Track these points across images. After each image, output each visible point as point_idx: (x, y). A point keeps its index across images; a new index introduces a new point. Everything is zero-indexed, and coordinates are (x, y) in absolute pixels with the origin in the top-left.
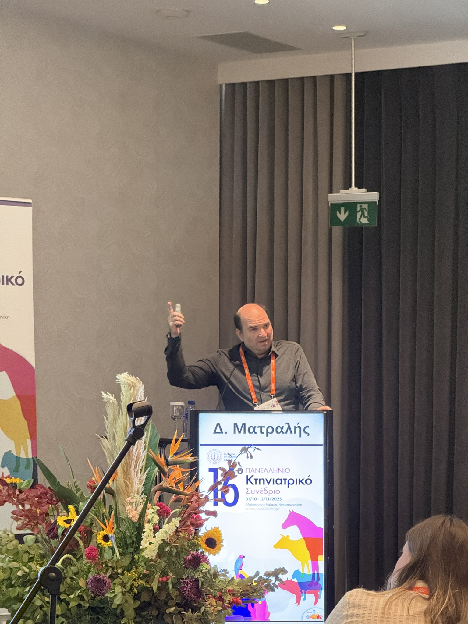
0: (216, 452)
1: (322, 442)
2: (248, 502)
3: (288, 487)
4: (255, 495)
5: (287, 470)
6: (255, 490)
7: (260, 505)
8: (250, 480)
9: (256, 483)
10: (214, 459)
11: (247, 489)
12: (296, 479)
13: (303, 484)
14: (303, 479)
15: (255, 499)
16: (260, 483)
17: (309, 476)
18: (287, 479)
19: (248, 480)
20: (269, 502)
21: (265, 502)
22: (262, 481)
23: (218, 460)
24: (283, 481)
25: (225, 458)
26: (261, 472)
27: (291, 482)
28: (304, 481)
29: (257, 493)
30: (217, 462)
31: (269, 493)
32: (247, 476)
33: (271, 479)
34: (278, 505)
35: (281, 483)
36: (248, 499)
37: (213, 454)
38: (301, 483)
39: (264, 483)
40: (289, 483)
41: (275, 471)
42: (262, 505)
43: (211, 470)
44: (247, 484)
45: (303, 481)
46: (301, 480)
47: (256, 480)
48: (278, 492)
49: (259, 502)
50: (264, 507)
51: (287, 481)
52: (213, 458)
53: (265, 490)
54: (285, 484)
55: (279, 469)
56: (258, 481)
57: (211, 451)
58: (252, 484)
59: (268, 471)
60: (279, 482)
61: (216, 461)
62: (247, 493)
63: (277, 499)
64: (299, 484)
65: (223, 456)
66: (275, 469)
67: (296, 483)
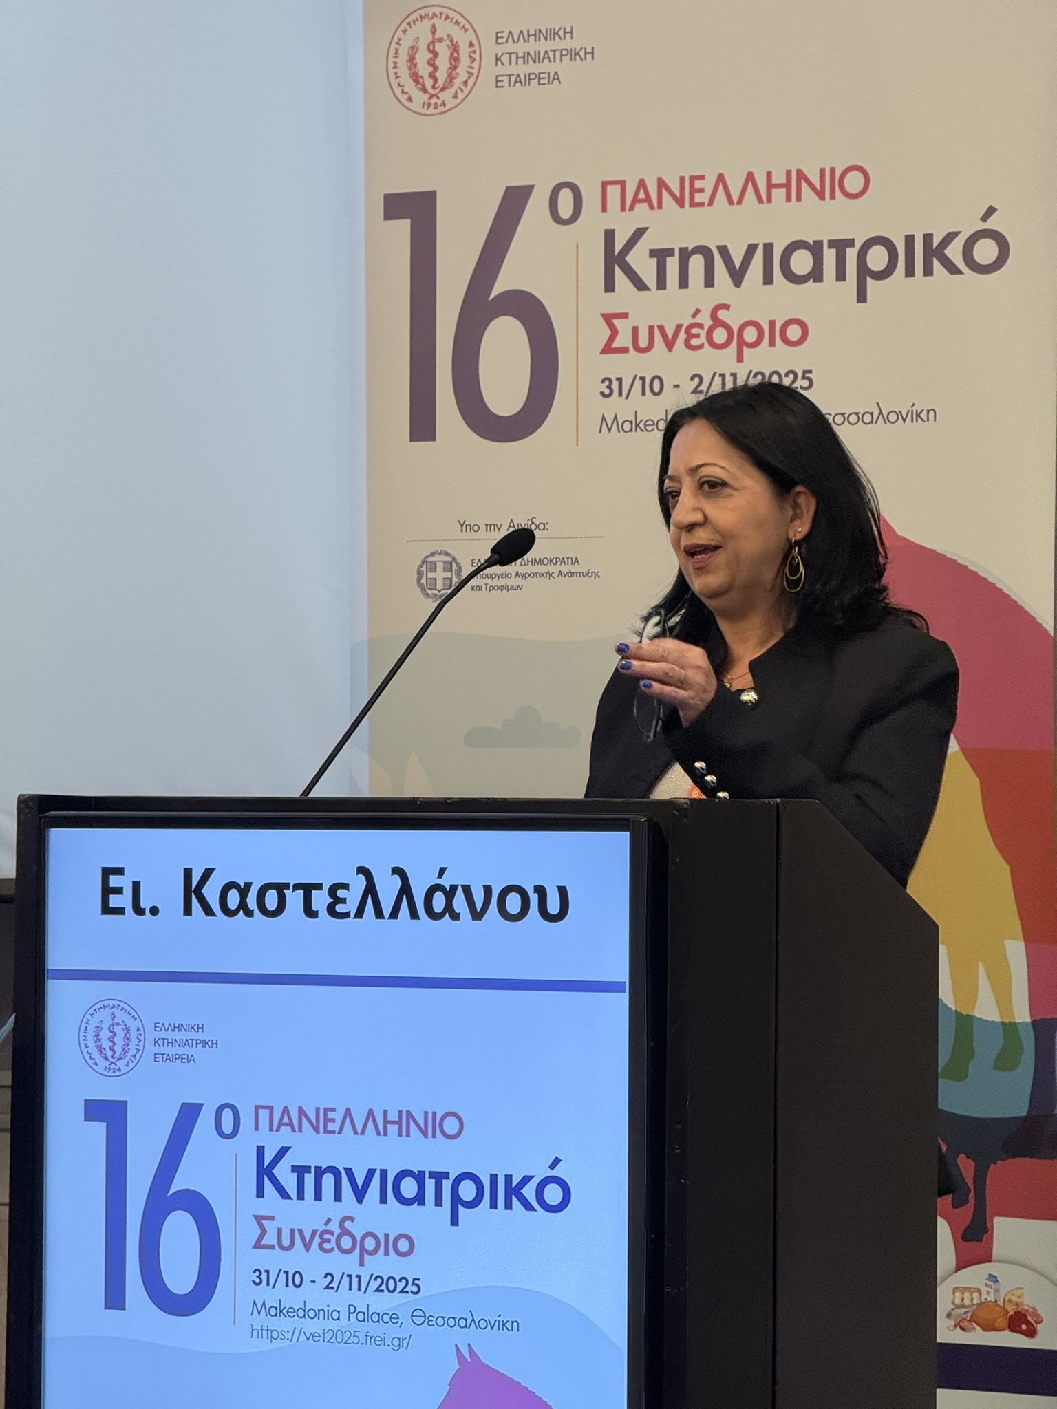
0: (120, 1016)
1: (618, 967)
2: (264, 1294)
3: (455, 1221)
4: (295, 1260)
5: (451, 1126)
6: (296, 1228)
7: (317, 1315)
8: (273, 1171)
9: (301, 1196)
10: (109, 1053)
11: (259, 1219)
12: (494, 1178)
13: (528, 1206)
14: (526, 1180)
15: (297, 1276)
16: (318, 1196)
17: (556, 1161)
18: (446, 1175)
19: (265, 1172)
20: (360, 1300)
21: (342, 1299)
22: (328, 1180)
23: (129, 1055)
24: (430, 1184)
25: (157, 1049)
26: (324, 1133)
27: (467, 1191)
28: (529, 1192)
29: (307, 1246)
30: (124, 1070)
31: (363, 1250)
32: (260, 1151)
33: (371, 1173)
34: (405, 1318)
35: (420, 1199)
36: (264, 1276)
37: (105, 1026)
38: (514, 1199)
39: (338, 1197)
40: (456, 1200)
41: (393, 1129)
42: (328, 1315)
43: (95, 1110)
44: (260, 1193)
45: (522, 1191)
46: (515, 1183)
47: (300, 1171)
48: (403, 1245)
49: (313, 1295)
50: (334, 1325)
51: (447, 1185)
52: (106, 1044)
53: (345, 1232)
54: (438, 1202)
55: (409, 1114)
56: (309, 1179)
57: (94, 1010)
58: (284, 1195)
59: (359, 1129)
60: (409, 1188)
61: (121, 1064)
62: (258, 1245)
63: (401, 1285)
64: (508, 1206)
65: (151, 1035)
66: (393, 1116)
67: (494, 1205)
